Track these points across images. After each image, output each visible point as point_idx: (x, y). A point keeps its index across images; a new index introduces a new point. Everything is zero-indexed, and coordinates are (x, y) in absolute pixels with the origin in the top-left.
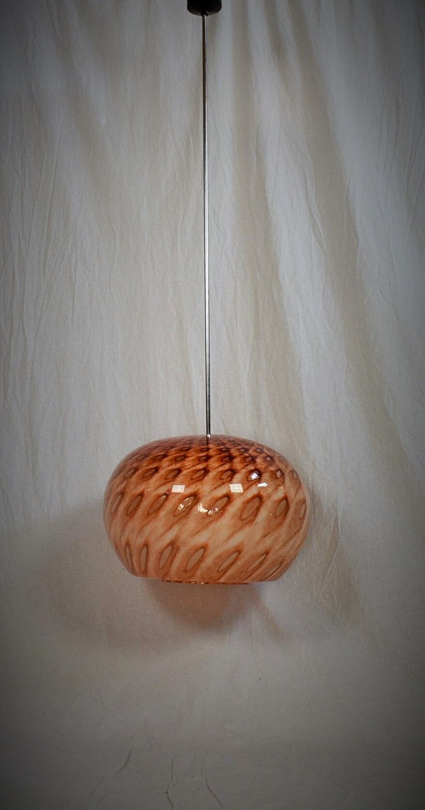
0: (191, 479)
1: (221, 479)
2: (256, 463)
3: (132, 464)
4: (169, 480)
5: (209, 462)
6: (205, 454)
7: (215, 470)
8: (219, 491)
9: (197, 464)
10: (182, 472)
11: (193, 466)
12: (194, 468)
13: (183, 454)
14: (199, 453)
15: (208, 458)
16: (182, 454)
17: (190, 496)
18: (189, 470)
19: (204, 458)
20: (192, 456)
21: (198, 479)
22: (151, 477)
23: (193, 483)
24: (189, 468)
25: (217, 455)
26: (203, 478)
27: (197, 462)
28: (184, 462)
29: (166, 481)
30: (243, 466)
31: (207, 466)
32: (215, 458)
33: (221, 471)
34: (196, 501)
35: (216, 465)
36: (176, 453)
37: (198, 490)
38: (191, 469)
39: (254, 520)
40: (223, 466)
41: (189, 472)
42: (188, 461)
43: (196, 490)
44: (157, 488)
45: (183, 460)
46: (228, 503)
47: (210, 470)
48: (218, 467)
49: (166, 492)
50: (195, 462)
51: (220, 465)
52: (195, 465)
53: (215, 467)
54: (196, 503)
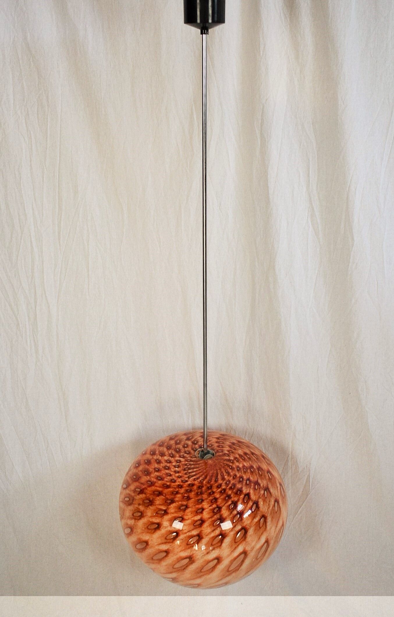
2: (243, 521)
3: (139, 504)
4: (169, 541)
5: (202, 528)
6: (198, 517)
7: (208, 537)
8: (210, 556)
9: (193, 530)
10: (180, 535)
11: (189, 531)
12: (190, 534)
14: (195, 516)
15: (203, 521)
17: (186, 558)
18: (185, 535)
19: (198, 523)
20: (189, 519)
22: (154, 532)
23: (189, 548)
25: (209, 518)
27: (192, 527)
29: (166, 541)
31: (201, 532)
32: (208, 522)
33: (213, 537)
35: (209, 530)
36: (176, 512)
37: (193, 555)
38: (188, 534)
39: (239, 569)
40: (214, 532)
41: (185, 537)
43: (191, 554)
44: (160, 544)
46: (218, 563)
47: (204, 536)
48: (210, 533)
49: (166, 550)
50: (191, 526)
51: (212, 531)
52: (191, 529)
53: (208, 533)
54: (192, 563)
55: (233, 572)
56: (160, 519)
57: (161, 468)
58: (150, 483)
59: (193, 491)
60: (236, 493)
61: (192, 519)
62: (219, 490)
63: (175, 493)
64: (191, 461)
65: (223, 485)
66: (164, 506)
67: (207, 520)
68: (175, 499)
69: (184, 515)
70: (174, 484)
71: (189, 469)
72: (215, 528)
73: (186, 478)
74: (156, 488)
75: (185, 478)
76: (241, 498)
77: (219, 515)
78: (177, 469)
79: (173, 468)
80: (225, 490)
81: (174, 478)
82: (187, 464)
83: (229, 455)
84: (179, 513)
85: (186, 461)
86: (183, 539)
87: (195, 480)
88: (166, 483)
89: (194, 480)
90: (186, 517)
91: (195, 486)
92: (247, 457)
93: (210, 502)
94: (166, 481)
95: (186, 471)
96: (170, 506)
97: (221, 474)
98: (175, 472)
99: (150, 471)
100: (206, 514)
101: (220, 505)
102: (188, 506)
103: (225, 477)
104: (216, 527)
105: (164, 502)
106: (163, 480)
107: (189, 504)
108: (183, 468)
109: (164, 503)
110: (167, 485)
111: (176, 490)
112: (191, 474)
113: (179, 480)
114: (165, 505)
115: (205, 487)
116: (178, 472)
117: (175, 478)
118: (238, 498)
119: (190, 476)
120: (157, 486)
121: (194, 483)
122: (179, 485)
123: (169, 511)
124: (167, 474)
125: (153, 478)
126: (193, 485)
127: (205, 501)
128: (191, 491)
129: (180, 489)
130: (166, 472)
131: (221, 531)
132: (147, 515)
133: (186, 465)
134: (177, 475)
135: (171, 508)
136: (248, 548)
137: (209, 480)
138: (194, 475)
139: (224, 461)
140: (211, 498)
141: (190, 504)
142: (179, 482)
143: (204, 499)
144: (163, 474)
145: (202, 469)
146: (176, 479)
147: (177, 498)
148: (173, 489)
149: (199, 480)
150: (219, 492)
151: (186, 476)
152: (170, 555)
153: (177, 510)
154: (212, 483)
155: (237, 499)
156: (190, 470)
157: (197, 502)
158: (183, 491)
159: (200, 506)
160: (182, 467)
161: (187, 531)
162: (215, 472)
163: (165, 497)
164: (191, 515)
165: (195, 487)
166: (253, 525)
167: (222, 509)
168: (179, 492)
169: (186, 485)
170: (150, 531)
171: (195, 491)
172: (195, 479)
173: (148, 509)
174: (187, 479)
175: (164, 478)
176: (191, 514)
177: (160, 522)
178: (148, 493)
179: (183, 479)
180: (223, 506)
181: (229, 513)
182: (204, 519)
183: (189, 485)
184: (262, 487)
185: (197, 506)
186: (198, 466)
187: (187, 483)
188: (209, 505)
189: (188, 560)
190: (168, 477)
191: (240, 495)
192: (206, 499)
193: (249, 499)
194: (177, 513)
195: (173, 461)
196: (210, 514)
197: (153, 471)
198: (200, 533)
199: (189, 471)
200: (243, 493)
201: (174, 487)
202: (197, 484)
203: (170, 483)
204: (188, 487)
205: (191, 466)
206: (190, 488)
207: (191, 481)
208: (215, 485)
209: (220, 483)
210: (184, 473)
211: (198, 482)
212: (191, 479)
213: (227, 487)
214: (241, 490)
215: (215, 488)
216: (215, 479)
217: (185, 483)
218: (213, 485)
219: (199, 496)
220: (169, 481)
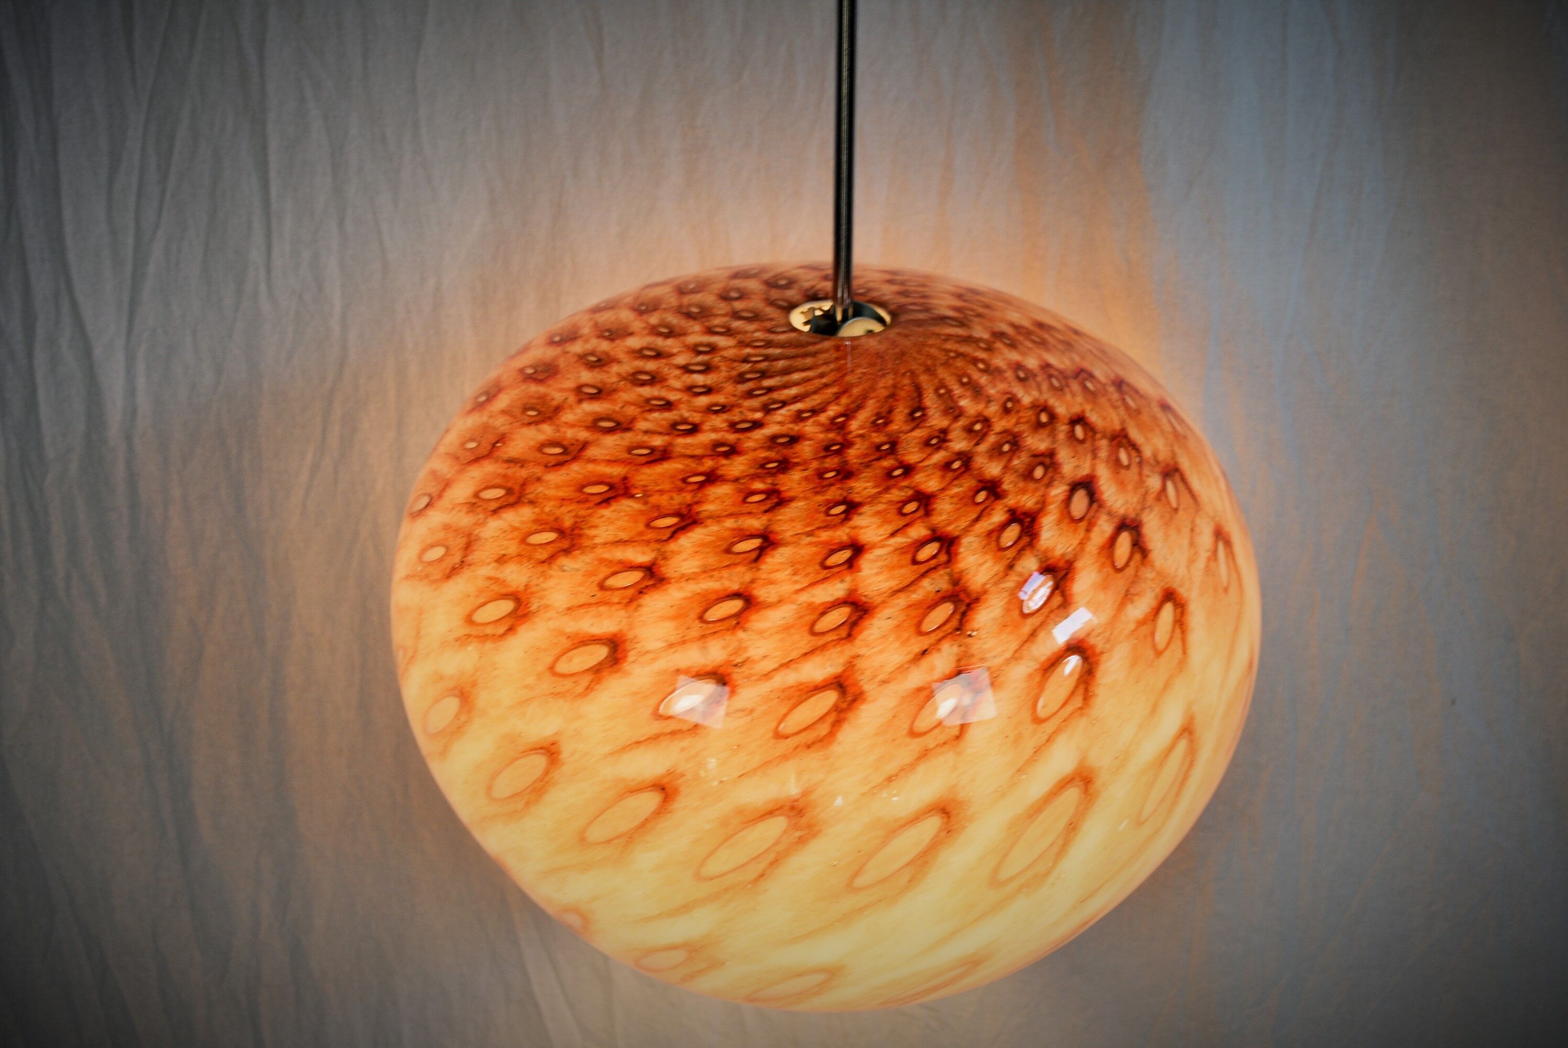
0: (779, 736)
1: (913, 734)
3: (502, 560)
5: (858, 642)
6: (836, 589)
9: (807, 655)
10: (733, 691)
11: (786, 665)
12: (790, 678)
13: (735, 587)
15: (858, 610)
16: (734, 580)
17: (770, 813)
19: (839, 616)
20: (780, 602)
21: (810, 736)
22: (589, 689)
23: (785, 758)
24: (767, 676)
25: (895, 592)
26: (831, 735)
27: (804, 642)
28: (741, 634)
29: (657, 727)
30: (1014, 646)
31: (850, 665)
32: (887, 612)
34: (798, 834)
36: (707, 571)
39: (1047, 874)
40: (925, 663)
42: (761, 633)
43: (802, 787)
44: (626, 748)
45: (738, 621)
46: (943, 834)
47: (866, 687)
48: (902, 669)
49: (663, 777)
50: (797, 637)
51: (911, 656)
52: (794, 655)
53: (889, 668)
54: (802, 841)
55: (1019, 890)
56: (622, 613)
57: (614, 379)
58: (558, 450)
59: (797, 464)
60: (1028, 475)
61: (804, 598)
62: (939, 457)
63: (700, 479)
64: (769, 344)
65: (951, 436)
66: (639, 549)
67: (884, 602)
68: (698, 508)
69: (753, 581)
70: (689, 440)
71: (764, 374)
72: (925, 642)
73: (754, 410)
74: (590, 467)
75: (745, 411)
76: (1056, 496)
77: (947, 578)
78: (699, 379)
79: (678, 378)
80: (966, 458)
81: (686, 414)
82: (750, 355)
83: (966, 322)
84: (725, 573)
85: (742, 344)
86: (752, 711)
87: (805, 419)
88: (645, 438)
89: (799, 417)
90: (762, 593)
91: (808, 443)
92: (1053, 336)
93: (892, 515)
94: (646, 432)
95: (750, 385)
96: (672, 546)
97: (936, 390)
98: (690, 389)
99: (555, 403)
100: (877, 574)
101: (950, 528)
102: (772, 536)
103: (963, 403)
104: (933, 638)
105: (641, 527)
106: (628, 429)
107: (777, 528)
108: (734, 373)
109: (641, 534)
110: (653, 449)
111: (702, 464)
112: (776, 395)
113: (719, 421)
114: (648, 542)
115: (857, 446)
116: (709, 391)
117: (695, 414)
118: (1038, 494)
119: (775, 402)
120: (593, 461)
121: (796, 428)
122: (717, 444)
123: (672, 568)
124: (648, 401)
125: (572, 426)
126: (795, 439)
127: (866, 509)
128: (785, 466)
129: (724, 461)
130: (640, 396)
131: (959, 660)
132: (547, 607)
133: (745, 360)
134: (703, 401)
135: (679, 553)
136: (1100, 759)
137: (878, 416)
138: (796, 399)
139: (946, 340)
140: (896, 495)
141: (785, 527)
142: (715, 430)
143: (858, 499)
144: (627, 403)
145: (832, 371)
146: (696, 418)
147: (713, 502)
148: (688, 461)
149: (823, 418)
150: (935, 466)
151: (755, 403)
152: (680, 804)
153: (712, 560)
154: (894, 427)
155: (1037, 503)
156: (771, 377)
157: (822, 516)
158: (742, 468)
159: (842, 534)
160: (723, 368)
161: (775, 666)
162: (906, 381)
163: (646, 503)
164: (796, 582)
165: (806, 449)
166: (1126, 632)
167: (959, 544)
168: (720, 472)
169: (756, 440)
170: (568, 684)
171: (806, 463)
172: (800, 412)
173: (554, 571)
174: (758, 415)
175: (633, 420)
176: (795, 573)
177: (621, 631)
178: (548, 499)
179: (737, 418)
180: (966, 530)
181: (999, 568)
182: (864, 599)
183: (773, 438)
184: (1152, 462)
185: (825, 535)
186: (809, 361)
187: (759, 434)
188: (889, 529)
189: (778, 824)
190: (656, 415)
191: (1049, 485)
192: (873, 499)
193: (1095, 506)
194: (716, 573)
195: (675, 351)
196: (898, 572)
197: (572, 399)
198: (844, 671)
199: (767, 383)
200: (1063, 477)
201: (689, 452)
202: (815, 433)
203: (666, 438)
204: (769, 448)
205: (774, 363)
206: (778, 453)
207: (779, 423)
208: (915, 438)
209: (937, 427)
210: (738, 393)
211: (822, 425)
212: (781, 415)
213: (977, 444)
214: (1047, 461)
215: (914, 447)
216: (907, 411)
217: (748, 434)
218: (903, 437)
219: (833, 488)
220: (660, 430)
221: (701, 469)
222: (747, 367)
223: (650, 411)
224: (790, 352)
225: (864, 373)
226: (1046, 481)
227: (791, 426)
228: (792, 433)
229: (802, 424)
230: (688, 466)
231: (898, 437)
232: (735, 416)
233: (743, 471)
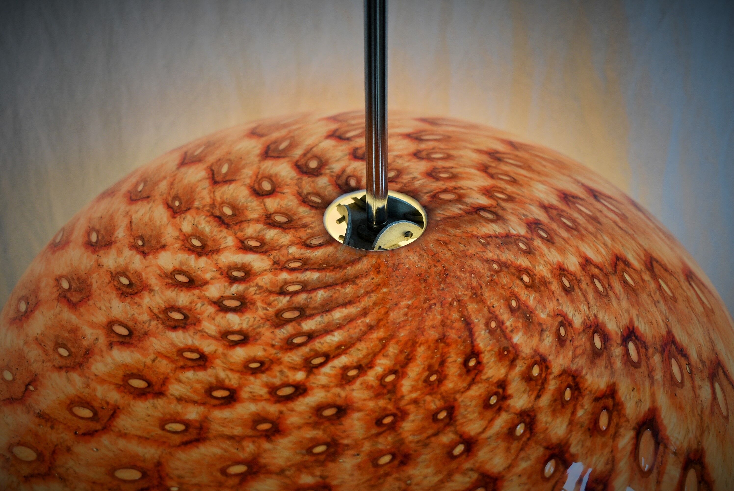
57: (145, 317)
58: (87, 413)
59: (347, 447)
60: (594, 428)
63: (240, 469)
64: (306, 265)
65: (510, 390)
70: (227, 413)
71: (304, 313)
73: (294, 368)
74: (122, 443)
75: (286, 370)
76: (624, 448)
78: (235, 321)
79: (212, 318)
80: (529, 419)
81: (222, 375)
82: (287, 283)
83: (500, 212)
87: (350, 381)
89: (345, 377)
91: (356, 415)
92: (580, 212)
94: (180, 400)
95: (288, 330)
97: (487, 324)
99: (85, 343)
103: (517, 338)
106: (160, 394)
108: (271, 311)
110: (187, 424)
111: (243, 448)
112: (318, 345)
113: (258, 385)
116: (245, 339)
117: (231, 375)
118: (607, 451)
119: (317, 354)
120: (124, 435)
121: (343, 394)
122: (257, 419)
124: (180, 352)
125: (102, 381)
126: (342, 411)
128: (334, 450)
129: (267, 445)
130: (173, 344)
133: (282, 291)
134: (240, 353)
137: (430, 369)
139: (485, 245)
142: (254, 399)
144: (159, 354)
145: (375, 304)
146: (234, 380)
148: (227, 445)
149: (371, 377)
150: (498, 435)
154: (449, 385)
155: (607, 463)
156: (311, 316)
158: (287, 454)
160: (259, 304)
162: (455, 315)
165: (356, 425)
168: (263, 461)
169: (301, 413)
171: (357, 445)
172: (345, 369)
174: (300, 376)
175: (165, 381)
179: (277, 381)
183: (318, 410)
184: (700, 366)
186: (349, 289)
187: (303, 405)
190: (190, 374)
191: (616, 436)
195: (208, 276)
197: (103, 341)
199: (307, 326)
200: (628, 421)
201: (227, 431)
202: (365, 400)
203: (201, 409)
204: (315, 425)
205: (313, 295)
206: (325, 431)
207: (324, 387)
208: (472, 398)
209: (495, 380)
210: (277, 343)
211: (369, 387)
212: (325, 374)
213: (538, 397)
214: (610, 402)
215: (474, 412)
216: (460, 360)
217: (291, 405)
218: (460, 398)
219: (390, 479)
220: (195, 397)
221: (242, 455)
222: (284, 301)
223: (183, 368)
224: (329, 276)
225: (408, 307)
226: (612, 430)
227: (338, 390)
228: (339, 402)
229: (348, 388)
230: (226, 451)
231: (455, 400)
232: (275, 377)
233: (288, 459)
